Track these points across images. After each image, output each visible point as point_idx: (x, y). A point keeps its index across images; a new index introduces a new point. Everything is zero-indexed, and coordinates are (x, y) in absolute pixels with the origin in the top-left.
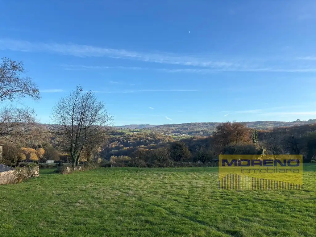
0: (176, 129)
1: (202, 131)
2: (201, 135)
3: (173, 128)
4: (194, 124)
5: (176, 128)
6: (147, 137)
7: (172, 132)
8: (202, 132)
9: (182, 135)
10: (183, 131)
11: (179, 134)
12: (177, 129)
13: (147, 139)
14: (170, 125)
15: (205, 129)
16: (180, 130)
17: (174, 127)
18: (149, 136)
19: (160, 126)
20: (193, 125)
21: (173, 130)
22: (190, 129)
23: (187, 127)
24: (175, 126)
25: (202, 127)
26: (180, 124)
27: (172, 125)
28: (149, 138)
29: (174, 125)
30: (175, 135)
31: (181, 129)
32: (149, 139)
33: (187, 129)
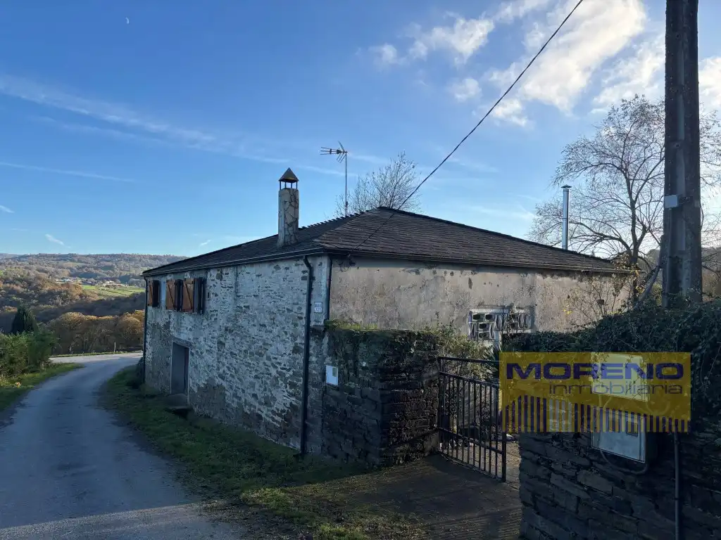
0: (79, 268)
3: (70, 264)
4: (131, 259)
5: (80, 265)
6: (8, 285)
7: (71, 276)
9: (105, 285)
10: (101, 272)
11: (92, 279)
12: (83, 267)
13: (13, 292)
14: (60, 256)
16: (92, 270)
17: (72, 261)
18: (14, 283)
19: (28, 256)
20: (127, 260)
21: (71, 269)
22: (122, 270)
23: (110, 264)
24: (76, 260)
26: (89, 256)
27: (65, 256)
28: (19, 288)
29: (71, 257)
30: (85, 283)
31: (96, 268)
32: (18, 291)
33: (111, 268)
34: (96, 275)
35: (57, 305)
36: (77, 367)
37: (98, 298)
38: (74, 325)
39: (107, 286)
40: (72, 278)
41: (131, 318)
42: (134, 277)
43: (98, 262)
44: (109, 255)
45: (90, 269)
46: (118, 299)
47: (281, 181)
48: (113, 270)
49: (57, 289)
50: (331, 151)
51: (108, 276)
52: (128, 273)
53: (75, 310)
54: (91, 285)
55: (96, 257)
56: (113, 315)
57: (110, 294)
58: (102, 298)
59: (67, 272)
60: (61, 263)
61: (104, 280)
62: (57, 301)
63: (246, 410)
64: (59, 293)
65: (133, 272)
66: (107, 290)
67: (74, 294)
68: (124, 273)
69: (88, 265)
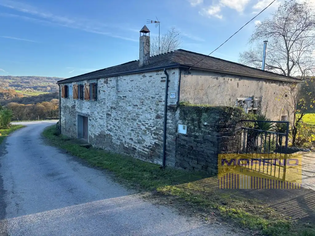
0: (13, 82)
1: (49, 86)
2: (49, 91)
3: (10, 81)
4: (37, 78)
5: (14, 81)
7: (10, 86)
8: (49, 88)
9: (26, 90)
10: (24, 85)
11: (20, 88)
14: (4, 77)
15: (51, 84)
17: (10, 79)
20: (35, 79)
21: (9, 83)
22: (34, 84)
23: (28, 81)
24: (12, 79)
25: (47, 82)
26: (18, 77)
27: (6, 77)
29: (9, 77)
30: (16, 89)
31: (21, 83)
33: (28, 82)
34: (22, 86)
35: (5, 99)
36: (24, 126)
37: (23, 96)
38: (14, 108)
39: (27, 91)
40: (11, 87)
41: (40, 105)
42: (39, 87)
43: (22, 80)
44: (27, 77)
45: (19, 83)
46: (32, 96)
47: (140, 32)
48: (30, 84)
49: (4, 92)
50: (152, 22)
51: (27, 86)
52: (37, 85)
53: (13, 101)
54: (20, 90)
55: (21, 77)
56: (32, 104)
57: (29, 94)
58: (25, 96)
59: (8, 84)
60: (5, 80)
61: (25, 88)
62: (5, 97)
63: (126, 146)
64: (5, 94)
65: (39, 84)
66: (27, 93)
67: (12, 94)
68: (35, 85)
69: (17, 81)
